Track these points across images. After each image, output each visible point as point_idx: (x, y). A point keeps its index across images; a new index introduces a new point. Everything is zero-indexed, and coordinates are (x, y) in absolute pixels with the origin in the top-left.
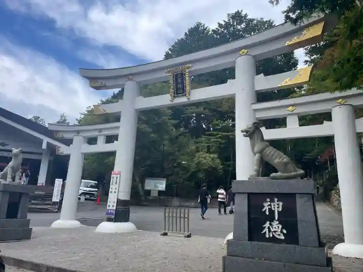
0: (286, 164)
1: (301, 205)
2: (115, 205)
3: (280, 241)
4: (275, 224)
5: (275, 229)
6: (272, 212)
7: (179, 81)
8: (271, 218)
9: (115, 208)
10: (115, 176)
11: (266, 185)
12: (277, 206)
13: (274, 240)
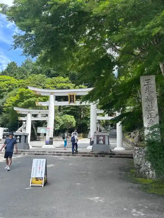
0: (104, 130)
1: (106, 137)
2: (49, 139)
3: (102, 144)
4: (102, 141)
5: (101, 142)
6: (101, 139)
7: (72, 98)
8: (101, 140)
9: (49, 140)
10: (48, 129)
11: (100, 134)
12: (102, 138)
13: (101, 144)
